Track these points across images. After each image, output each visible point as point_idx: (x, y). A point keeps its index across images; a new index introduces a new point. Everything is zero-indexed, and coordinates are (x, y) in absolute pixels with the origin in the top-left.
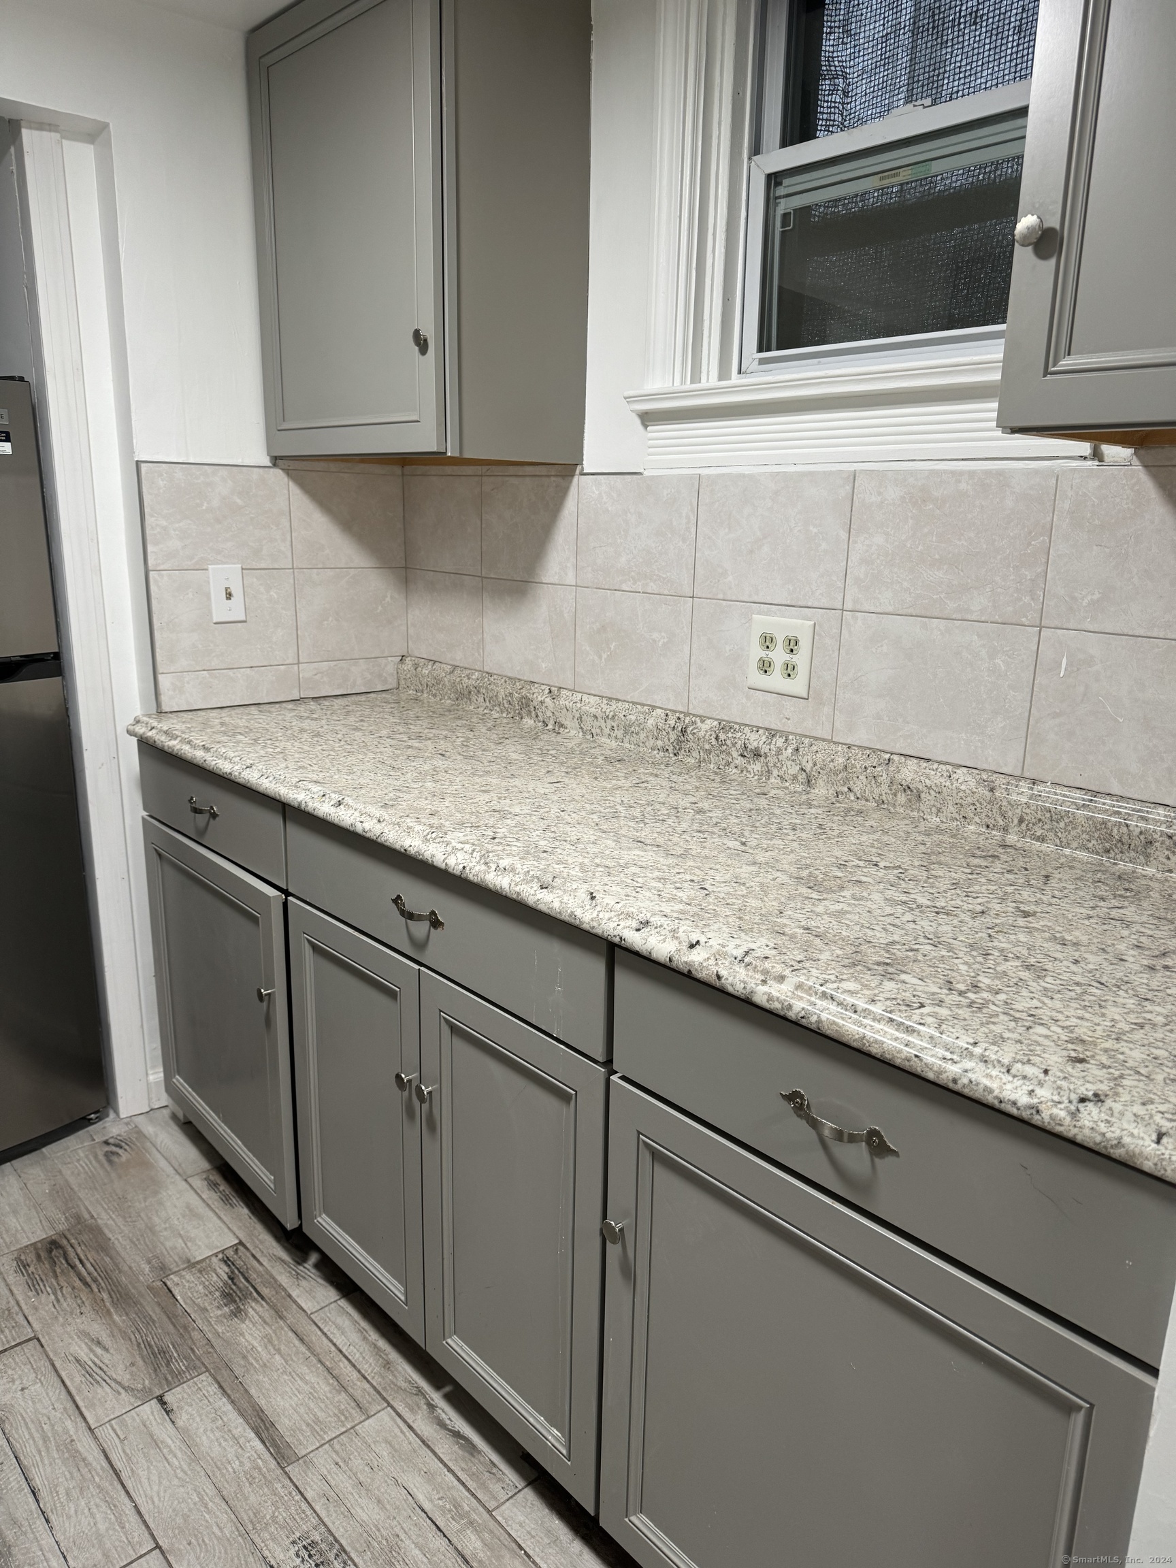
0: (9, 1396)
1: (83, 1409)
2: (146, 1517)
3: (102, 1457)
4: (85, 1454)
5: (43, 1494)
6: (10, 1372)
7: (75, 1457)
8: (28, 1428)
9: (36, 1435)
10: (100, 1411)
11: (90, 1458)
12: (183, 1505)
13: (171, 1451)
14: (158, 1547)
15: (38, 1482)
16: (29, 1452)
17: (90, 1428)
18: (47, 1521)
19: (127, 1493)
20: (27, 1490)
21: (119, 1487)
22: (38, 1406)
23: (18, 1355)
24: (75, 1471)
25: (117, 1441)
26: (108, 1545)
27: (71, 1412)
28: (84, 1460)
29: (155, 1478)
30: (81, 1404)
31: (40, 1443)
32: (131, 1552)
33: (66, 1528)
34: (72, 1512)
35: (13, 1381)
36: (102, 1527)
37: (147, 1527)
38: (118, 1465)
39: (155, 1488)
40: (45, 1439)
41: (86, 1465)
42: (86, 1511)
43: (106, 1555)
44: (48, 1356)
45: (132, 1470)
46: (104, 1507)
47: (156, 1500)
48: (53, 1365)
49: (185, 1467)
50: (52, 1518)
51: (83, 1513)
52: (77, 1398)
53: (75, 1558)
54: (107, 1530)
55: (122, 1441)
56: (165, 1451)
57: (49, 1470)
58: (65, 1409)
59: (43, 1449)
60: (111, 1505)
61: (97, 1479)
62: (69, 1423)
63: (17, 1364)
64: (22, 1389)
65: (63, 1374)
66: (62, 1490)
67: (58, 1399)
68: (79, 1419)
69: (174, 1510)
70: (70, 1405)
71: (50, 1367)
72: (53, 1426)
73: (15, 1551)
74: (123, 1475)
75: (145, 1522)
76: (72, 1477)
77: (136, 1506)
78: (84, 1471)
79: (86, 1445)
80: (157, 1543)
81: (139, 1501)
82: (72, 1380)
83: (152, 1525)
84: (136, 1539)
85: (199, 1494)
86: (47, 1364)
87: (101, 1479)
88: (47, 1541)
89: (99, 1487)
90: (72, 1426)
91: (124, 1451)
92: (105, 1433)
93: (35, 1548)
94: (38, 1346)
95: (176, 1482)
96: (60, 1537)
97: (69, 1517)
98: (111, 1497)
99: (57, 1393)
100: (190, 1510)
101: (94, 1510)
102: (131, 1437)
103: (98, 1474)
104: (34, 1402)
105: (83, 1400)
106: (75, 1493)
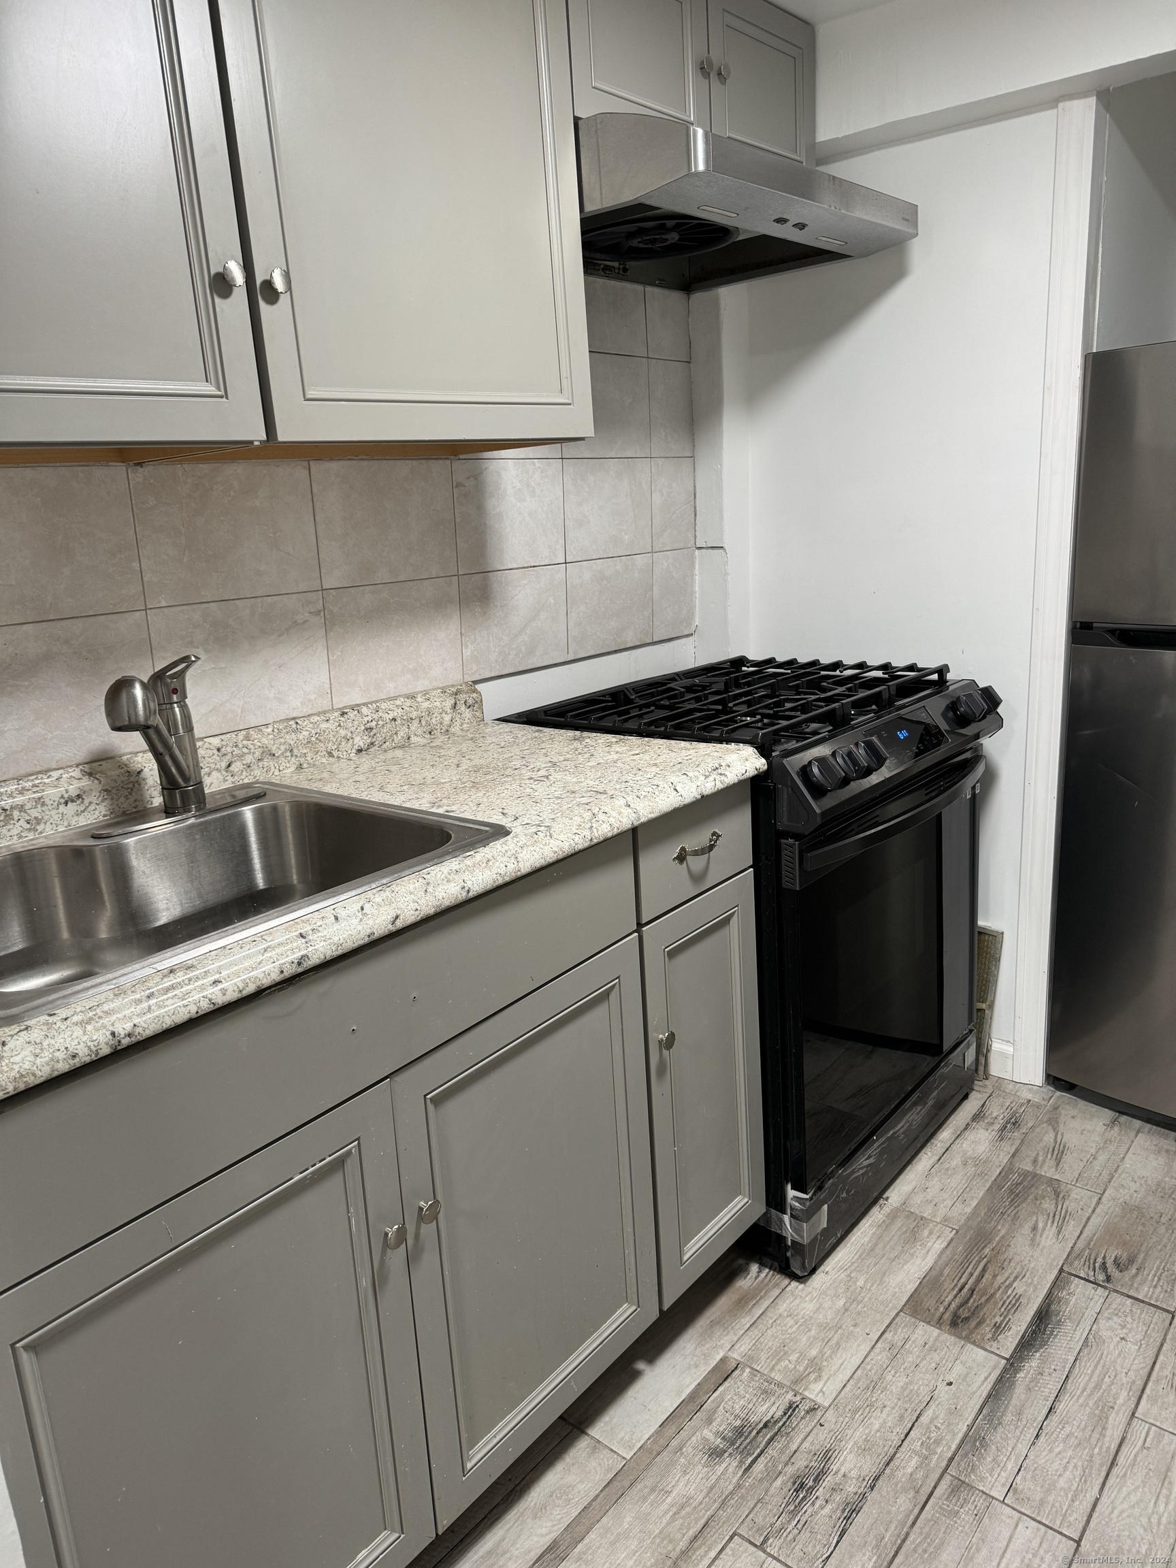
0: (1109, 1333)
1: (1145, 1396)
2: (1095, 1515)
3: (1117, 1442)
4: (1109, 1426)
5: (1055, 1418)
6: (1129, 1319)
7: (1100, 1420)
8: (1096, 1366)
9: (1095, 1378)
10: (1155, 1410)
11: (1109, 1432)
12: (1129, 1541)
13: (1168, 1497)
14: (1078, 1542)
15: (1060, 1407)
16: (1080, 1381)
17: (1133, 1414)
18: (1037, 1436)
19: (1104, 1484)
20: (1049, 1404)
21: (1104, 1474)
22: (1119, 1361)
23: (1147, 1314)
24: (1090, 1428)
25: (1140, 1443)
26: (1051, 1498)
27: (1134, 1388)
28: (1104, 1428)
29: (1133, 1498)
30: (1148, 1391)
31: (1091, 1385)
32: (1058, 1522)
33: (1043, 1455)
34: (1057, 1450)
35: (1123, 1327)
36: (1062, 1483)
37: (1088, 1522)
38: (1121, 1459)
39: (1125, 1506)
40: (1098, 1386)
41: (1101, 1434)
42: (1065, 1461)
43: (1042, 1502)
44: (1166, 1335)
45: (1125, 1474)
46: (1078, 1472)
47: (1116, 1512)
48: (1162, 1345)
49: (1164, 1520)
50: (1042, 1439)
51: (1061, 1460)
52: (1150, 1384)
53: (1024, 1479)
54: (1061, 1489)
55: (1143, 1447)
56: (1164, 1491)
57: (1075, 1407)
58: (1133, 1382)
59: (1088, 1391)
60: (1084, 1478)
61: (1096, 1450)
62: (1124, 1394)
63: (1139, 1318)
64: (1123, 1339)
65: (1161, 1357)
66: (1068, 1429)
67: (1138, 1371)
68: (1134, 1400)
69: (1119, 1536)
70: (1140, 1383)
71: (1158, 1344)
72: (1112, 1383)
73: (1000, 1430)
74: (1115, 1471)
75: (1090, 1516)
76: (1083, 1430)
77: (1097, 1500)
78: (1096, 1435)
79: (1117, 1422)
80: (1080, 1540)
81: (1104, 1499)
82: (1162, 1368)
83: (1092, 1525)
84: (1071, 1519)
85: (1149, 1549)
86: (1159, 1340)
87: (1099, 1454)
88: (1022, 1448)
89: (1091, 1456)
90: (1124, 1399)
91: (1136, 1456)
92: (1139, 1429)
93: (1012, 1442)
94: (1168, 1322)
95: (1144, 1520)
96: (1031, 1456)
97: (1051, 1451)
98: (1090, 1474)
99: (1142, 1365)
100: (1129, 1551)
101: (1070, 1467)
102: (1153, 1452)
103: (1101, 1448)
104: (1119, 1355)
105: (1152, 1390)
106: (1073, 1441)
